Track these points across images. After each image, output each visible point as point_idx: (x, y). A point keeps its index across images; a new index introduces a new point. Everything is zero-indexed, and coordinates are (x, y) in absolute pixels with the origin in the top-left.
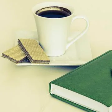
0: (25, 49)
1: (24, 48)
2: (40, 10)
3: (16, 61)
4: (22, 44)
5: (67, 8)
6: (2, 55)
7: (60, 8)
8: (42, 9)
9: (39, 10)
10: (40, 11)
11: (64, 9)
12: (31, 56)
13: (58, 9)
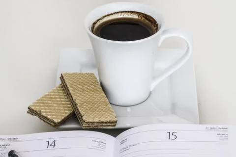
0: (72, 97)
1: (70, 94)
2: (101, 19)
3: (54, 123)
4: (66, 86)
5: (152, 16)
6: (27, 110)
7: (139, 14)
8: (104, 17)
9: (98, 20)
10: (100, 21)
11: (146, 17)
12: (82, 112)
13: (136, 17)
